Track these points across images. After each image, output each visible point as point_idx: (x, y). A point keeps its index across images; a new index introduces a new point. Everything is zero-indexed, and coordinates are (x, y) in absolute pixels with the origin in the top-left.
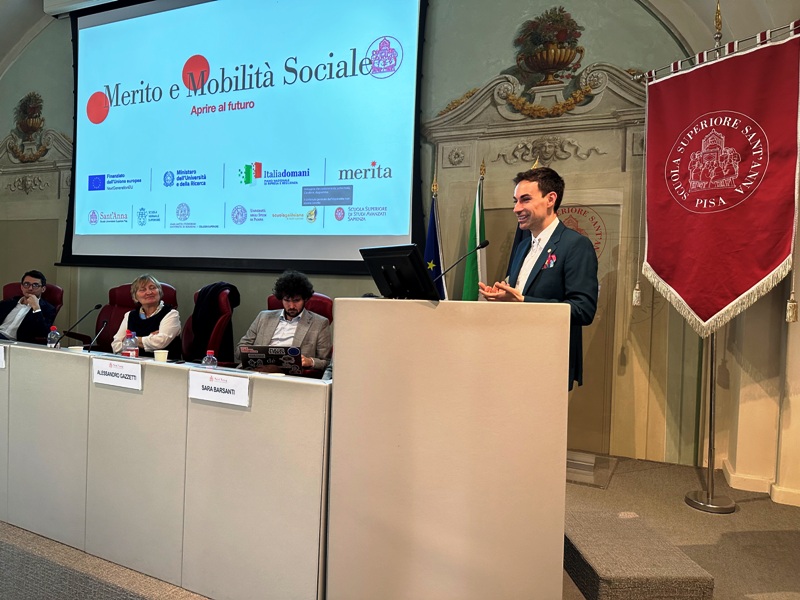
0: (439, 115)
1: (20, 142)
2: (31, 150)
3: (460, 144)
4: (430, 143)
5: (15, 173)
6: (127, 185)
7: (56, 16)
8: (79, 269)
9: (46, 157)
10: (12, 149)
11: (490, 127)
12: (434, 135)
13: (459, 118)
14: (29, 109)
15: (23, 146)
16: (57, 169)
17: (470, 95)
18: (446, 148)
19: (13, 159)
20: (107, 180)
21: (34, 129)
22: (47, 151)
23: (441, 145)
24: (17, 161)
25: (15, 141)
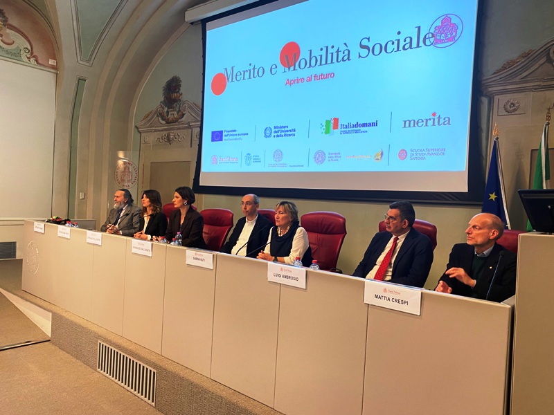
0: (495, 73)
1: (166, 109)
2: (173, 115)
3: (516, 96)
4: (486, 96)
5: (162, 130)
6: (238, 137)
7: (192, 23)
8: (204, 195)
9: (183, 119)
10: (160, 114)
12: (490, 89)
13: (515, 74)
14: (173, 87)
15: (168, 112)
16: (190, 127)
17: (526, 55)
18: (501, 100)
19: (161, 121)
20: (224, 134)
21: (176, 100)
22: (183, 115)
23: (496, 98)
24: (164, 122)
25: (163, 109)
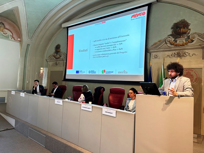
0: (151, 46)
1: (56, 54)
2: (58, 56)
3: (157, 53)
4: (149, 53)
5: (54, 61)
7: (64, 28)
8: (67, 82)
9: (61, 57)
10: (54, 56)
11: (165, 49)
12: (150, 51)
13: (157, 47)
14: (58, 47)
16: (63, 60)
17: (159, 41)
18: (153, 54)
19: (54, 58)
21: (59, 52)
23: (152, 53)
25: (55, 54)
